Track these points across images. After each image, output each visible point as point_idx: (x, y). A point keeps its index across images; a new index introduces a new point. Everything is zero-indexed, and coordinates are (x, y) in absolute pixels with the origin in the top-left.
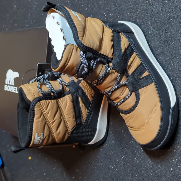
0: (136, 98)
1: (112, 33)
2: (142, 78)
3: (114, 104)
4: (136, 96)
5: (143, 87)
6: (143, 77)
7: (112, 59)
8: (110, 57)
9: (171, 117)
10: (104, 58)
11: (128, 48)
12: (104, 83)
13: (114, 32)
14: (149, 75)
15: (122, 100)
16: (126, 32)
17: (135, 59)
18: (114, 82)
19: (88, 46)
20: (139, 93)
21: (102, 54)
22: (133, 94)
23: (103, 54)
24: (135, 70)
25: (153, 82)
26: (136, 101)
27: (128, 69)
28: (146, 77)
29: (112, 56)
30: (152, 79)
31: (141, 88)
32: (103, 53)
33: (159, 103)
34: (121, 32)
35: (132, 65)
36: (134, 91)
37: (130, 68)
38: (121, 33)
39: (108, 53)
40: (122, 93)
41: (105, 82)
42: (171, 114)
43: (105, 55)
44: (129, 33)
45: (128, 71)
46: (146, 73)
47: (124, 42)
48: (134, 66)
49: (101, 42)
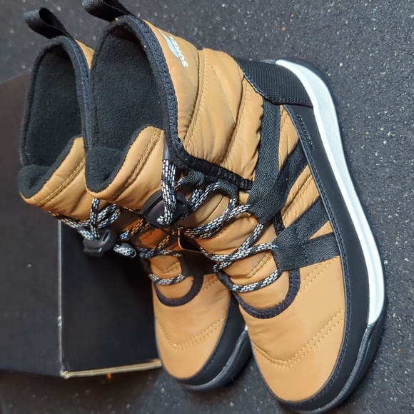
0: (290, 287)
1: (263, 106)
2: (313, 240)
3: (231, 284)
4: (290, 282)
5: (312, 263)
6: (318, 238)
7: (249, 182)
8: (245, 176)
9: (363, 350)
10: (230, 181)
11: (293, 152)
12: (217, 238)
13: (268, 104)
14: (332, 234)
15: (253, 283)
16: (295, 104)
17: (306, 184)
18: (243, 239)
19: (196, 156)
20: (298, 277)
21: (228, 171)
22: (285, 276)
23: (230, 169)
24: (302, 216)
25: (339, 255)
26: (288, 296)
27: (285, 211)
28: (323, 237)
29: (252, 174)
30: (337, 246)
31: (307, 264)
32: (232, 166)
33: (343, 311)
34: (283, 104)
35: (295, 200)
36: (288, 270)
37: (290, 207)
38: (281, 106)
39: (244, 168)
40: (258, 267)
41: (221, 236)
42: (365, 343)
43: (234, 171)
44: (301, 106)
45: (283, 217)
46: (326, 229)
47: (288, 134)
48: (301, 204)
49: (232, 135)
